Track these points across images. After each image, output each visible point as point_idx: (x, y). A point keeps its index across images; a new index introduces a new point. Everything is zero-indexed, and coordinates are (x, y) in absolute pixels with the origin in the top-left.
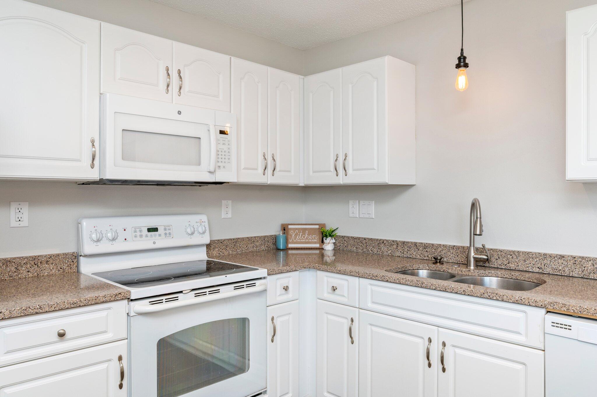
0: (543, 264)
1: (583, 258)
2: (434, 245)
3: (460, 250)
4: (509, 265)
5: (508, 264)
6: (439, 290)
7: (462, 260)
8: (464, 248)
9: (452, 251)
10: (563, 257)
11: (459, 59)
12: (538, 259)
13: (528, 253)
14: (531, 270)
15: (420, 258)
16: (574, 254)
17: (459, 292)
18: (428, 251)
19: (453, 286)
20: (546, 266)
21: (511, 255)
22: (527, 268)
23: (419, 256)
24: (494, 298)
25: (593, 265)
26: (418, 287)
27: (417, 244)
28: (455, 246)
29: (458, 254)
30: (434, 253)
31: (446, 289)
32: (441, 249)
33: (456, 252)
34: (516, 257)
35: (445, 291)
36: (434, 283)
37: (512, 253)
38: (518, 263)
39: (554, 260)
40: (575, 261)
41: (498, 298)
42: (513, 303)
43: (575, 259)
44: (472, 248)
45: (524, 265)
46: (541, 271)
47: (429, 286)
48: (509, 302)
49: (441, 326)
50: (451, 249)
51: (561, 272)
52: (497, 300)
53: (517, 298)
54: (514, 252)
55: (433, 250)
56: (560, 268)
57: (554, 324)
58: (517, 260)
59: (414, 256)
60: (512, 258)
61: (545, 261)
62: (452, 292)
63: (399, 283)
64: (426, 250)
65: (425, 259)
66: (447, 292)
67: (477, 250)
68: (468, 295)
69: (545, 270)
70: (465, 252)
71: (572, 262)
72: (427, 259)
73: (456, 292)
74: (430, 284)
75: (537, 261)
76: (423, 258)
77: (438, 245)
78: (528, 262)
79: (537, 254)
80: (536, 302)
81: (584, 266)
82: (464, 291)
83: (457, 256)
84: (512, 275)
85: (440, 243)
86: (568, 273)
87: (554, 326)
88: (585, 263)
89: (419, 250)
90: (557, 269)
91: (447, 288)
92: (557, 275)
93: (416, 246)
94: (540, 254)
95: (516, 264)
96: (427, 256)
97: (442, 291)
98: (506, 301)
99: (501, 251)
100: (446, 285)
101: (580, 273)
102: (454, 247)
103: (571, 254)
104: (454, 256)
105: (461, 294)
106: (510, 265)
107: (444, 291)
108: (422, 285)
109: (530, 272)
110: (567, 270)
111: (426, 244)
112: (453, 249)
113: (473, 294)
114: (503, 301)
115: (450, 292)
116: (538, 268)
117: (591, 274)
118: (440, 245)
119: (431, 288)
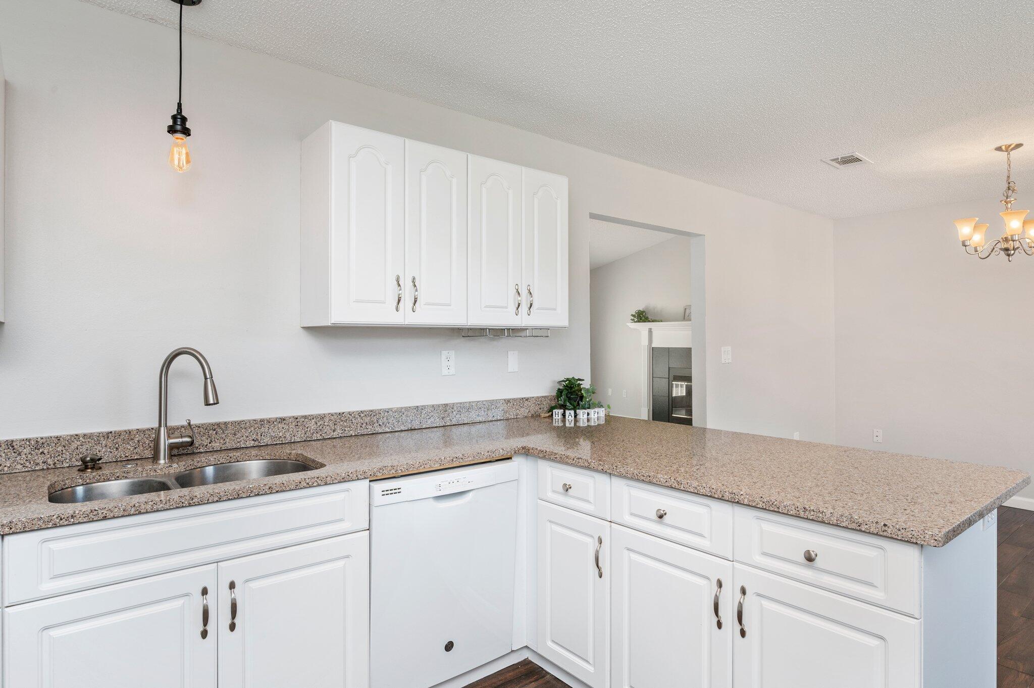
0: (259, 434)
1: (305, 417)
2: (61, 439)
3: (122, 437)
4: (211, 445)
5: (210, 443)
6: (226, 500)
7: (127, 455)
8: (130, 432)
9: (104, 442)
10: (284, 420)
11: (174, 118)
12: (252, 429)
13: (239, 423)
14: (243, 446)
15: (23, 470)
16: (296, 414)
17: (261, 493)
18: (46, 452)
19: (251, 486)
20: (263, 436)
21: (215, 430)
22: (238, 444)
23: (19, 467)
24: (315, 485)
25: (316, 423)
26: (183, 507)
27: (14, 444)
28: (111, 432)
29: (117, 445)
30: (62, 454)
31: (238, 495)
32: (79, 443)
33: (115, 442)
34: (222, 431)
35: (239, 497)
36: (217, 491)
37: (216, 427)
38: (225, 440)
39: (273, 425)
40: (298, 422)
41: (319, 482)
42: (339, 482)
43: (298, 420)
44: (162, 429)
45: (234, 440)
46: (256, 443)
47: (207, 499)
48: (333, 483)
49: (222, 559)
50: (102, 439)
51: (281, 439)
52: (319, 485)
53: (344, 475)
54: (218, 424)
55: (60, 449)
56: (281, 434)
57: (386, 493)
58: (223, 436)
59: (6, 469)
60: (216, 433)
61: (263, 430)
62: (249, 496)
63: (137, 512)
64: (41, 450)
65: (37, 468)
66: (242, 498)
67: (171, 431)
68: (277, 492)
69: (262, 441)
70: (132, 439)
71: (294, 424)
72: (43, 469)
73: (256, 493)
74: (209, 495)
75: (251, 432)
76: (33, 467)
77: (72, 436)
78: (239, 435)
79: (251, 422)
80: (364, 472)
81: (307, 426)
82: (269, 488)
83: (117, 448)
84: (231, 457)
85: (76, 433)
86: (289, 439)
87: (384, 495)
88: (308, 423)
89: (19, 454)
90: (276, 437)
91: (241, 492)
92: (277, 444)
93: (13, 447)
94: (255, 420)
95: (221, 441)
96: (44, 462)
97: (232, 499)
98: (330, 484)
99: (199, 427)
100: (237, 488)
101: (302, 435)
102: (110, 435)
103: (293, 415)
104: (109, 450)
105: (266, 494)
106: (213, 444)
107: (235, 499)
108: (191, 502)
109: (243, 448)
110: (288, 435)
111: (39, 440)
112: (108, 437)
113: (284, 488)
114: (326, 484)
115: (247, 497)
116: (253, 440)
117: (314, 434)
118: (77, 435)
119: (210, 501)
